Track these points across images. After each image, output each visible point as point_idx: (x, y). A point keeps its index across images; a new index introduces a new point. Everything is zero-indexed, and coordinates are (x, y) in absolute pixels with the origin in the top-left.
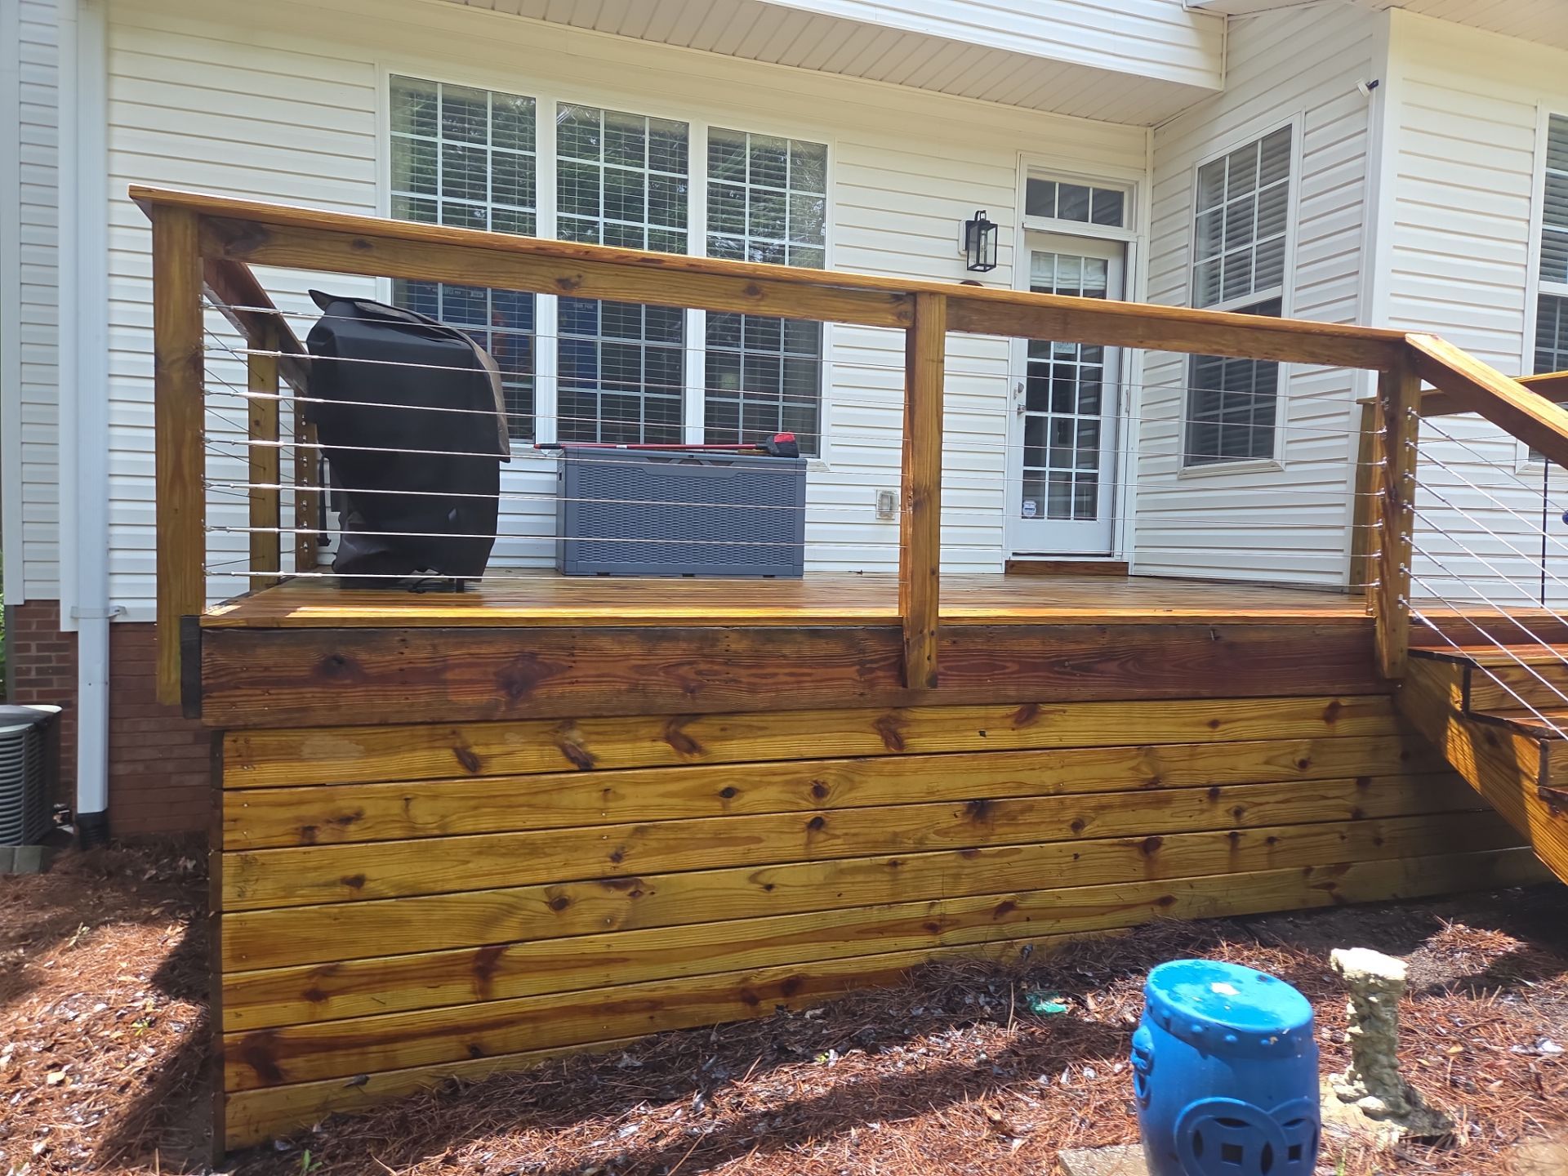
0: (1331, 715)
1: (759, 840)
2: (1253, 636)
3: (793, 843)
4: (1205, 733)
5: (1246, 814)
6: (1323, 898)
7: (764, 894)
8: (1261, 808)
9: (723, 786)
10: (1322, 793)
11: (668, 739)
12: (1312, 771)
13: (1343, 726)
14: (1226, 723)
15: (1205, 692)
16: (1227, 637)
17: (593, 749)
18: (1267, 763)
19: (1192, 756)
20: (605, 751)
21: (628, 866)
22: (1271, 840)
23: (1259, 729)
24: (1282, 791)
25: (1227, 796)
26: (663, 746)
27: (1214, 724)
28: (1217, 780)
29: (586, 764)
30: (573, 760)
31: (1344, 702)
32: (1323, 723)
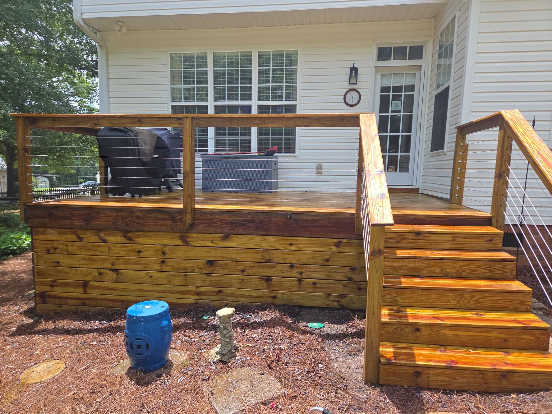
0: (338, 245)
1: (148, 264)
2: (304, 217)
3: (157, 266)
4: (288, 247)
5: (304, 274)
6: (336, 305)
7: (150, 278)
8: (310, 273)
9: (138, 250)
10: (335, 270)
11: (124, 237)
12: (330, 263)
13: (344, 249)
14: (296, 244)
15: (286, 234)
16: (294, 217)
17: (106, 238)
18: (312, 258)
19: (283, 254)
20: (110, 239)
21: (115, 267)
22: (314, 284)
23: (309, 248)
24: (319, 268)
25: (296, 268)
26: (123, 238)
27: (291, 244)
28: (292, 262)
29: (105, 241)
30: (102, 240)
31: (344, 241)
32: (335, 247)
